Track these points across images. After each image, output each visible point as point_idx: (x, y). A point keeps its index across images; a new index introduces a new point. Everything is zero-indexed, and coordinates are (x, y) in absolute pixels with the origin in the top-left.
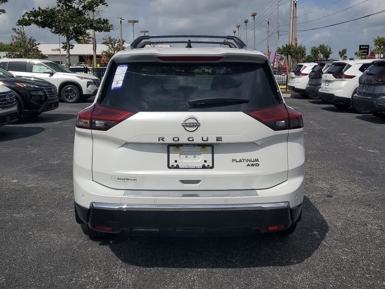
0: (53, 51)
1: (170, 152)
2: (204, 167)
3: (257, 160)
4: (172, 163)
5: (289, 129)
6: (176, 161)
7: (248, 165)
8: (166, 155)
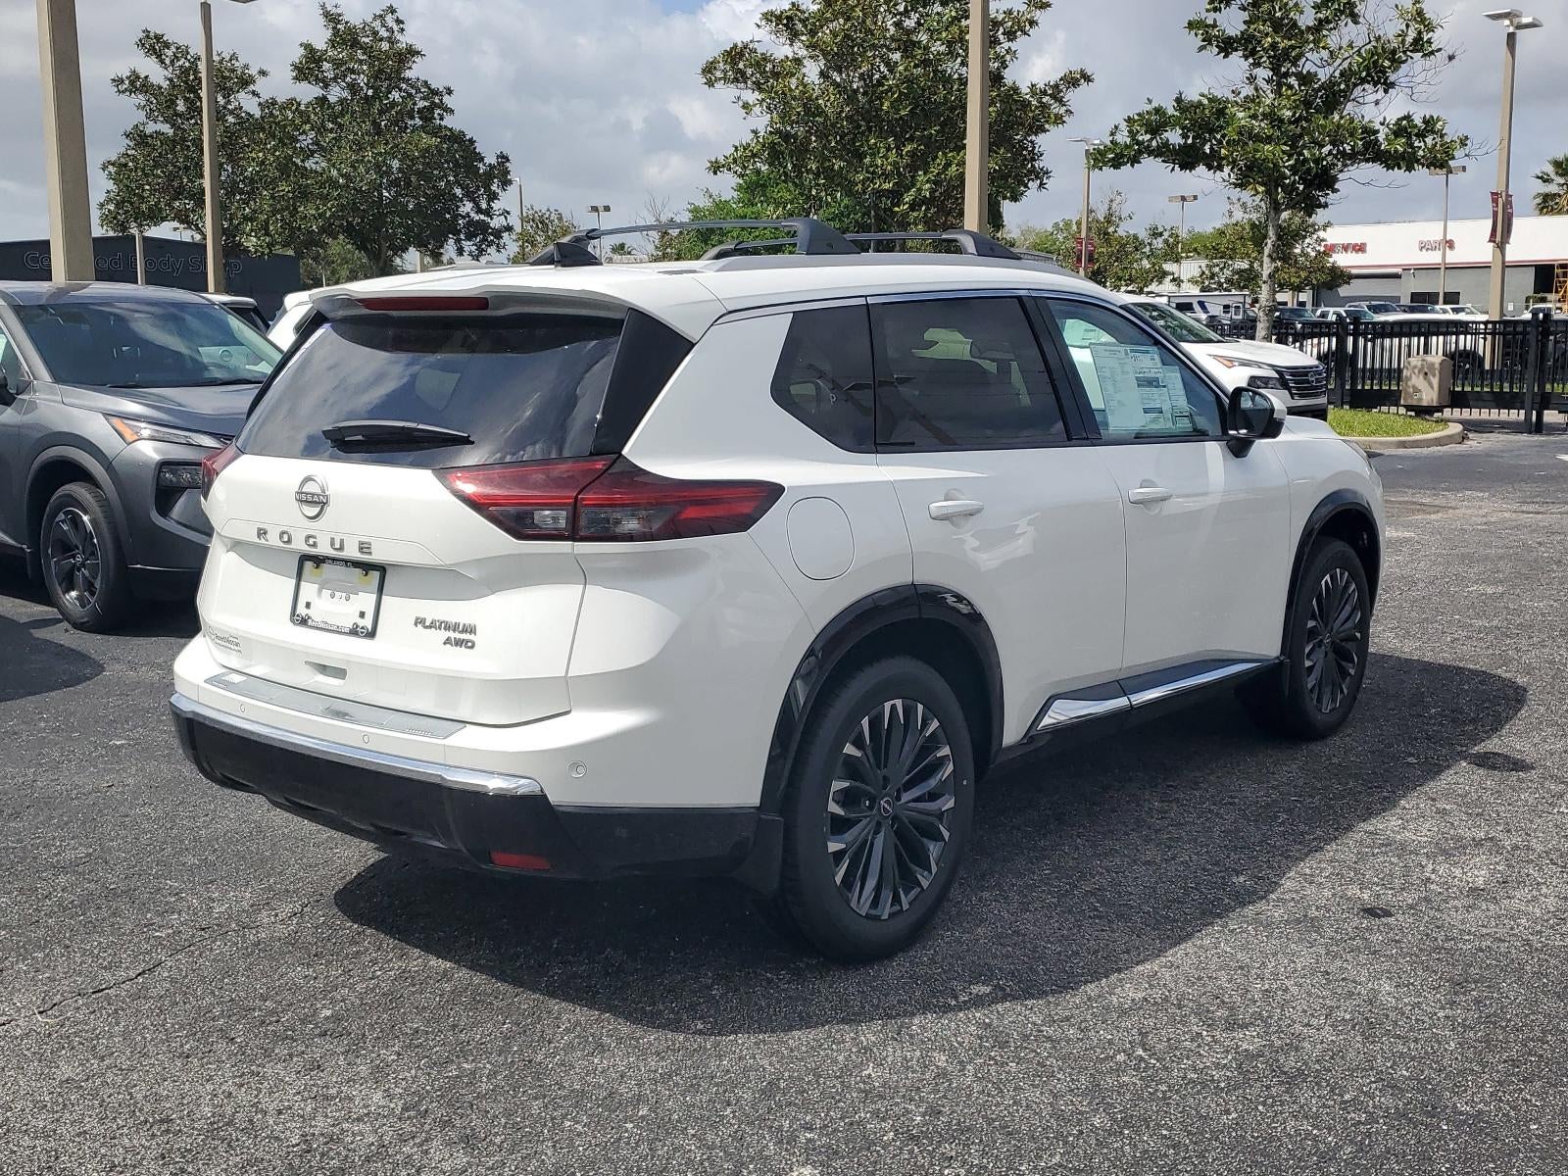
0: (1424, 250)
1: (304, 577)
2: (354, 632)
3: (472, 630)
4: (301, 610)
5: (574, 540)
6: (308, 605)
7: (448, 641)
8: (293, 582)
